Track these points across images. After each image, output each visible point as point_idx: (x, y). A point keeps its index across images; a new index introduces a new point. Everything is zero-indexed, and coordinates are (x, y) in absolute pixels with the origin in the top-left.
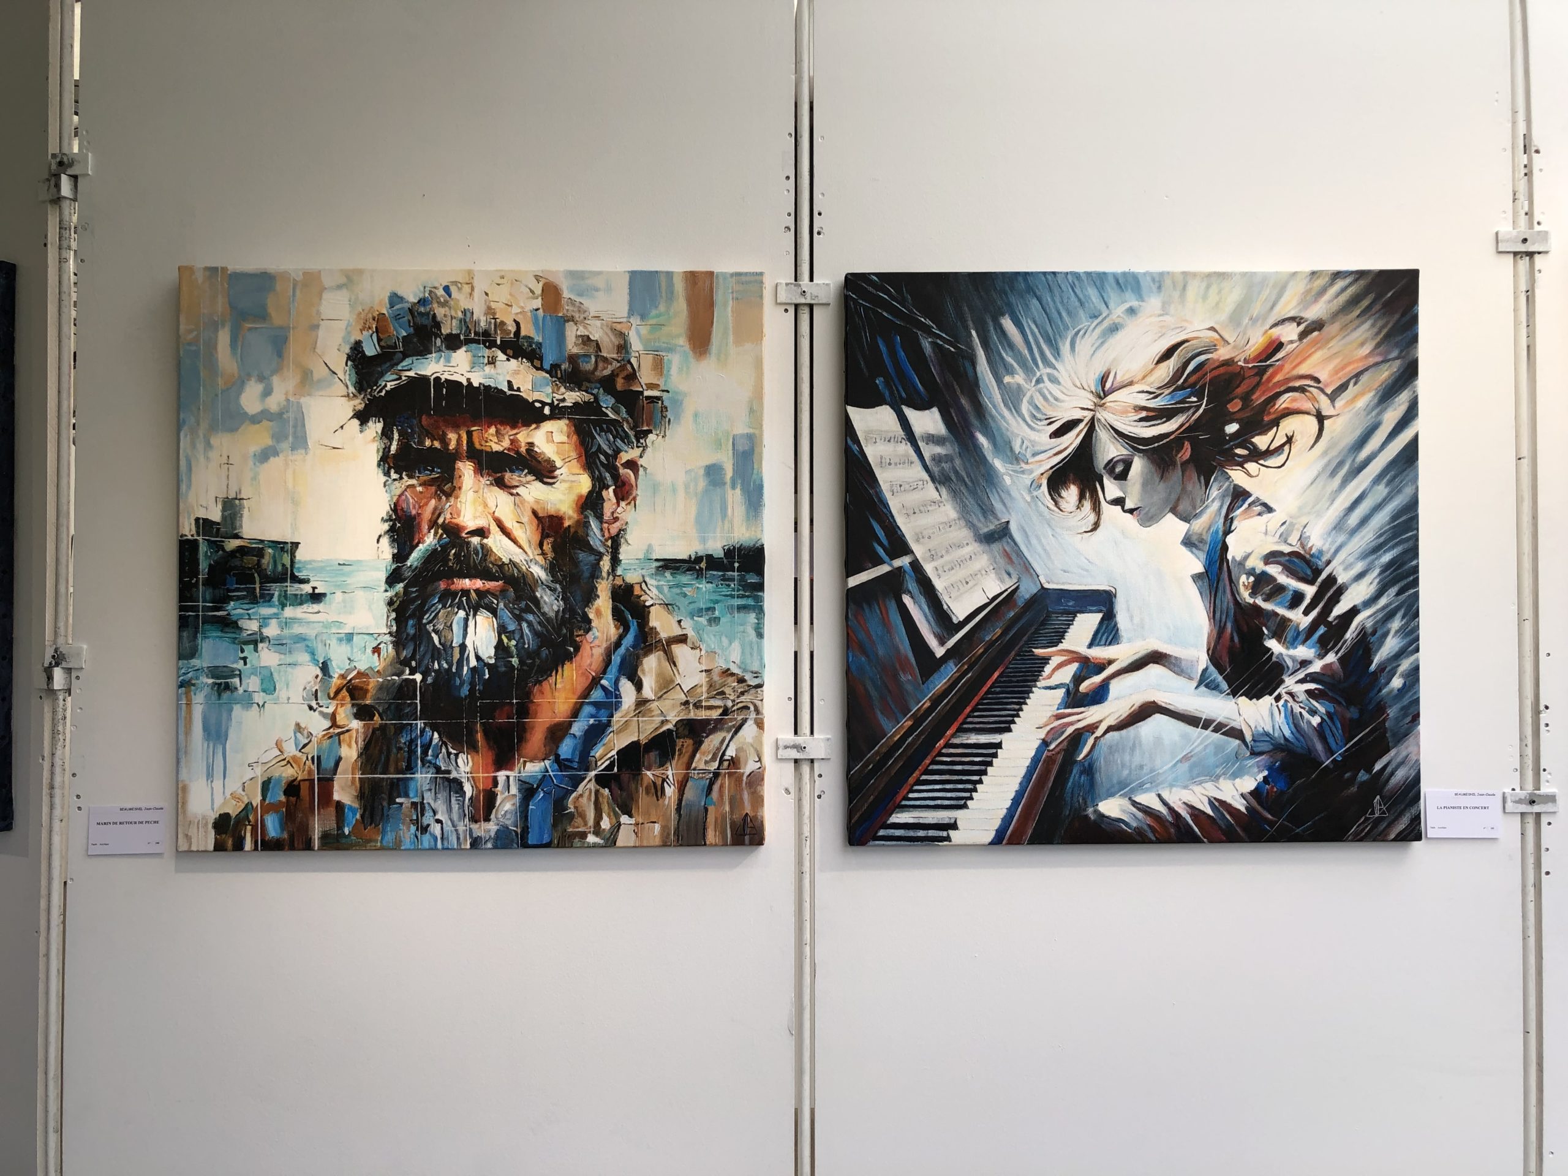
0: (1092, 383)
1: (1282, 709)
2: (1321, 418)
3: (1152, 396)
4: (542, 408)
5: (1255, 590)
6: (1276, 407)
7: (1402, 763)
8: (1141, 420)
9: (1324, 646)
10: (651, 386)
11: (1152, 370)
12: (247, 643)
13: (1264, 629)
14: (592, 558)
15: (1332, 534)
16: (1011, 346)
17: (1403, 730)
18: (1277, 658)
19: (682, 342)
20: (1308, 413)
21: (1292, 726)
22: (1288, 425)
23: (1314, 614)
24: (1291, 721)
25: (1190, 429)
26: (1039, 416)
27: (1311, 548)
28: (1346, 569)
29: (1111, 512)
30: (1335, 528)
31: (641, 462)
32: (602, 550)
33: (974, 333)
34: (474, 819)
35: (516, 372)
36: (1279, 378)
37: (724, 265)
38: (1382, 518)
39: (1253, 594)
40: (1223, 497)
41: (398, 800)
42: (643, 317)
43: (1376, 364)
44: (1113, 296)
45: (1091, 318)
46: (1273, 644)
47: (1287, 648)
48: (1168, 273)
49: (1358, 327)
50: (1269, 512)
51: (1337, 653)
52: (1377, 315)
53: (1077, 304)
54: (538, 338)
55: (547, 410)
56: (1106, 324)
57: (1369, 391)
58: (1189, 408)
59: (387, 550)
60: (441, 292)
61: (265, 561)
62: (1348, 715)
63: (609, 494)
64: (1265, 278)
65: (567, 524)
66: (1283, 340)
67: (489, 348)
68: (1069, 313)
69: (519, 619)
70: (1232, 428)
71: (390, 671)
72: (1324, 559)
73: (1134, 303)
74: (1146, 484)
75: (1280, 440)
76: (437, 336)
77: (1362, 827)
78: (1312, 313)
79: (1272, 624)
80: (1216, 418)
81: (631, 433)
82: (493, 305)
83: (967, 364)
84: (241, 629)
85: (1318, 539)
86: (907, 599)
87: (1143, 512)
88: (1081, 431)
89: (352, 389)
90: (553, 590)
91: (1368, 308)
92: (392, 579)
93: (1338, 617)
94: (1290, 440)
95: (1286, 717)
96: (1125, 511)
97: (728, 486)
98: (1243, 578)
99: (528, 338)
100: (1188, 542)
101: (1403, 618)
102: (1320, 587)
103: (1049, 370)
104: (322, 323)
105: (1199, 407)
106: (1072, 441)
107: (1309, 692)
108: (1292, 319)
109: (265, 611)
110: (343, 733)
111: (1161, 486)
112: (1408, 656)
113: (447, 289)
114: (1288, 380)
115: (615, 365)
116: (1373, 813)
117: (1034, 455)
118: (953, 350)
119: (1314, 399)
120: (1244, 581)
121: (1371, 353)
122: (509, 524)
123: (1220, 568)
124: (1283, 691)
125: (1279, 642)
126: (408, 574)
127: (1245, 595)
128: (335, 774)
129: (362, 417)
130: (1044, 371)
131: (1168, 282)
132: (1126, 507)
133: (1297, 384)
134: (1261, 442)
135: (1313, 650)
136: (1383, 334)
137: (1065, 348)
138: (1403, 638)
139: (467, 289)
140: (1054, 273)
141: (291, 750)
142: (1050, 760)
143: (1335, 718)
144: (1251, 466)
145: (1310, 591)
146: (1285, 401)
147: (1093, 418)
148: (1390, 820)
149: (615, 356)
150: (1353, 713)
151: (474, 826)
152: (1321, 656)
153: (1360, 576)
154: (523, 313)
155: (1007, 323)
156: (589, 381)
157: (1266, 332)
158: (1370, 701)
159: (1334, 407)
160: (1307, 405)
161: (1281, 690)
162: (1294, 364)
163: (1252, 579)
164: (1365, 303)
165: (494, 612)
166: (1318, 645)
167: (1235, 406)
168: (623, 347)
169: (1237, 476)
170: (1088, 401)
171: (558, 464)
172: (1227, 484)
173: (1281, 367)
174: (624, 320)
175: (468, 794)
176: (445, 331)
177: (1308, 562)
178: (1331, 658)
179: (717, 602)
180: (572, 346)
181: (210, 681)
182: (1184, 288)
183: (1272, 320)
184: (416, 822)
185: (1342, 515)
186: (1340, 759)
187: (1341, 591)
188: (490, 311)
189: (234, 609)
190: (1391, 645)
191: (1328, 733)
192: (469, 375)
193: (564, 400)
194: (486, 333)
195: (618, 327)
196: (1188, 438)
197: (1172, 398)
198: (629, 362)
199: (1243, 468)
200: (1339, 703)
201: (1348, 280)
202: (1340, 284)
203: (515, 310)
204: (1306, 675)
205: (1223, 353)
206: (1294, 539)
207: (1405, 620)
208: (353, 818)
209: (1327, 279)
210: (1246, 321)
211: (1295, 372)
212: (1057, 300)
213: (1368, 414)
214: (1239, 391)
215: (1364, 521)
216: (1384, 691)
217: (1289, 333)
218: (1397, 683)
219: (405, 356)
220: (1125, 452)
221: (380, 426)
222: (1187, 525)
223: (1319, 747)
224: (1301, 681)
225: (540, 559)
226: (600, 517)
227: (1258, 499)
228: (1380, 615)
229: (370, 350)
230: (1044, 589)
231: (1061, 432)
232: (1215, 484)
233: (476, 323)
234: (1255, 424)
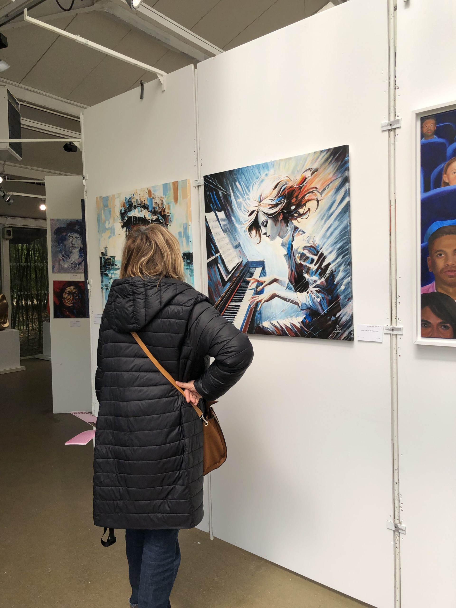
0: (258, 199)
1: (309, 296)
2: (318, 201)
3: (272, 200)
4: (150, 221)
5: (301, 258)
6: (305, 199)
7: (345, 315)
8: (270, 208)
9: (321, 275)
10: (168, 213)
11: (272, 192)
12: (109, 279)
13: (303, 271)
15: (322, 239)
16: (238, 190)
17: (345, 304)
18: (307, 280)
19: (173, 200)
20: (314, 200)
21: (312, 301)
22: (309, 205)
23: (317, 265)
24: (312, 300)
25: (282, 209)
26: (246, 210)
27: (316, 244)
28: (327, 250)
29: (263, 237)
30: (323, 237)
33: (230, 188)
35: (145, 213)
36: (306, 189)
37: (179, 179)
38: (337, 232)
39: (300, 260)
40: (292, 230)
42: (166, 195)
43: (334, 180)
44: (261, 170)
45: (257, 179)
46: (306, 275)
47: (310, 277)
48: (275, 161)
49: (328, 168)
50: (304, 233)
51: (324, 278)
52: (334, 163)
53: (253, 175)
54: (148, 204)
55: (151, 222)
56: (260, 180)
57: (332, 190)
58: (282, 202)
60: (132, 196)
61: (111, 261)
62: (328, 298)
64: (301, 156)
66: (307, 177)
67: (141, 208)
68: (251, 178)
70: (293, 208)
72: (320, 247)
73: (267, 172)
74: (272, 228)
75: (307, 209)
76: (133, 206)
77: (333, 335)
78: (314, 167)
79: (306, 269)
80: (289, 205)
81: (165, 225)
82: (141, 197)
83: (229, 197)
85: (318, 241)
86: (219, 265)
87: (271, 236)
88: (255, 213)
89: (121, 221)
91: (331, 161)
93: (325, 266)
94: (309, 209)
95: (310, 298)
96: (267, 237)
97: (183, 237)
98: (297, 255)
99: (147, 204)
100: (283, 245)
101: (344, 266)
102: (319, 257)
103: (247, 196)
104: (116, 206)
105: (284, 202)
106: (253, 216)
107: (317, 291)
108: (309, 169)
111: (275, 228)
112: (346, 279)
113: (133, 195)
114: (308, 190)
115: (161, 208)
116: (336, 330)
117: (245, 222)
118: (226, 194)
119: (316, 195)
120: (298, 256)
121: (332, 177)
123: (291, 252)
124: (310, 290)
125: (308, 274)
127: (298, 261)
129: (123, 227)
130: (246, 197)
131: (275, 164)
132: (267, 236)
133: (311, 191)
134: (301, 211)
135: (317, 277)
136: (336, 169)
137: (251, 189)
138: (344, 273)
139: (136, 194)
140: (248, 167)
142: (251, 310)
143: (324, 299)
144: (299, 219)
145: (316, 258)
146: (307, 197)
147: (258, 209)
148: (342, 332)
149: (161, 206)
150: (330, 298)
152: (320, 279)
153: (331, 252)
154: (145, 198)
155: (237, 183)
156: (157, 213)
157: (302, 175)
158: (335, 294)
159: (322, 197)
160: (314, 197)
161: (308, 290)
162: (310, 184)
163: (300, 255)
166: (319, 276)
167: (293, 201)
168: (162, 204)
169: (295, 223)
170: (256, 204)
172: (292, 225)
173: (306, 185)
174: (162, 197)
176: (134, 205)
177: (315, 249)
178: (323, 280)
180: (154, 205)
181: (105, 287)
182: (280, 165)
183: (303, 171)
185: (325, 232)
186: (326, 312)
187: (325, 258)
188: (140, 199)
189: (108, 272)
190: (341, 275)
191: (322, 304)
192: (138, 215)
194: (140, 204)
195: (161, 199)
196: (281, 212)
197: (277, 200)
198: (164, 207)
199: (297, 220)
200: (326, 294)
201: (325, 153)
202: (323, 154)
203: (144, 198)
204: (316, 285)
205: (290, 184)
206: (311, 242)
207: (345, 267)
209: (319, 154)
210: (296, 172)
211: (311, 187)
212: (249, 175)
213: (332, 197)
214: (295, 195)
215: (331, 234)
216: (339, 290)
217: (308, 174)
218: (343, 288)
219: (128, 212)
220: (267, 219)
221: (125, 228)
222: (282, 240)
223: (320, 308)
224: (314, 287)
227: (301, 230)
228: (337, 265)
229: (123, 211)
230: (248, 261)
231: (250, 214)
232: (289, 226)
233: (138, 202)
234: (299, 205)
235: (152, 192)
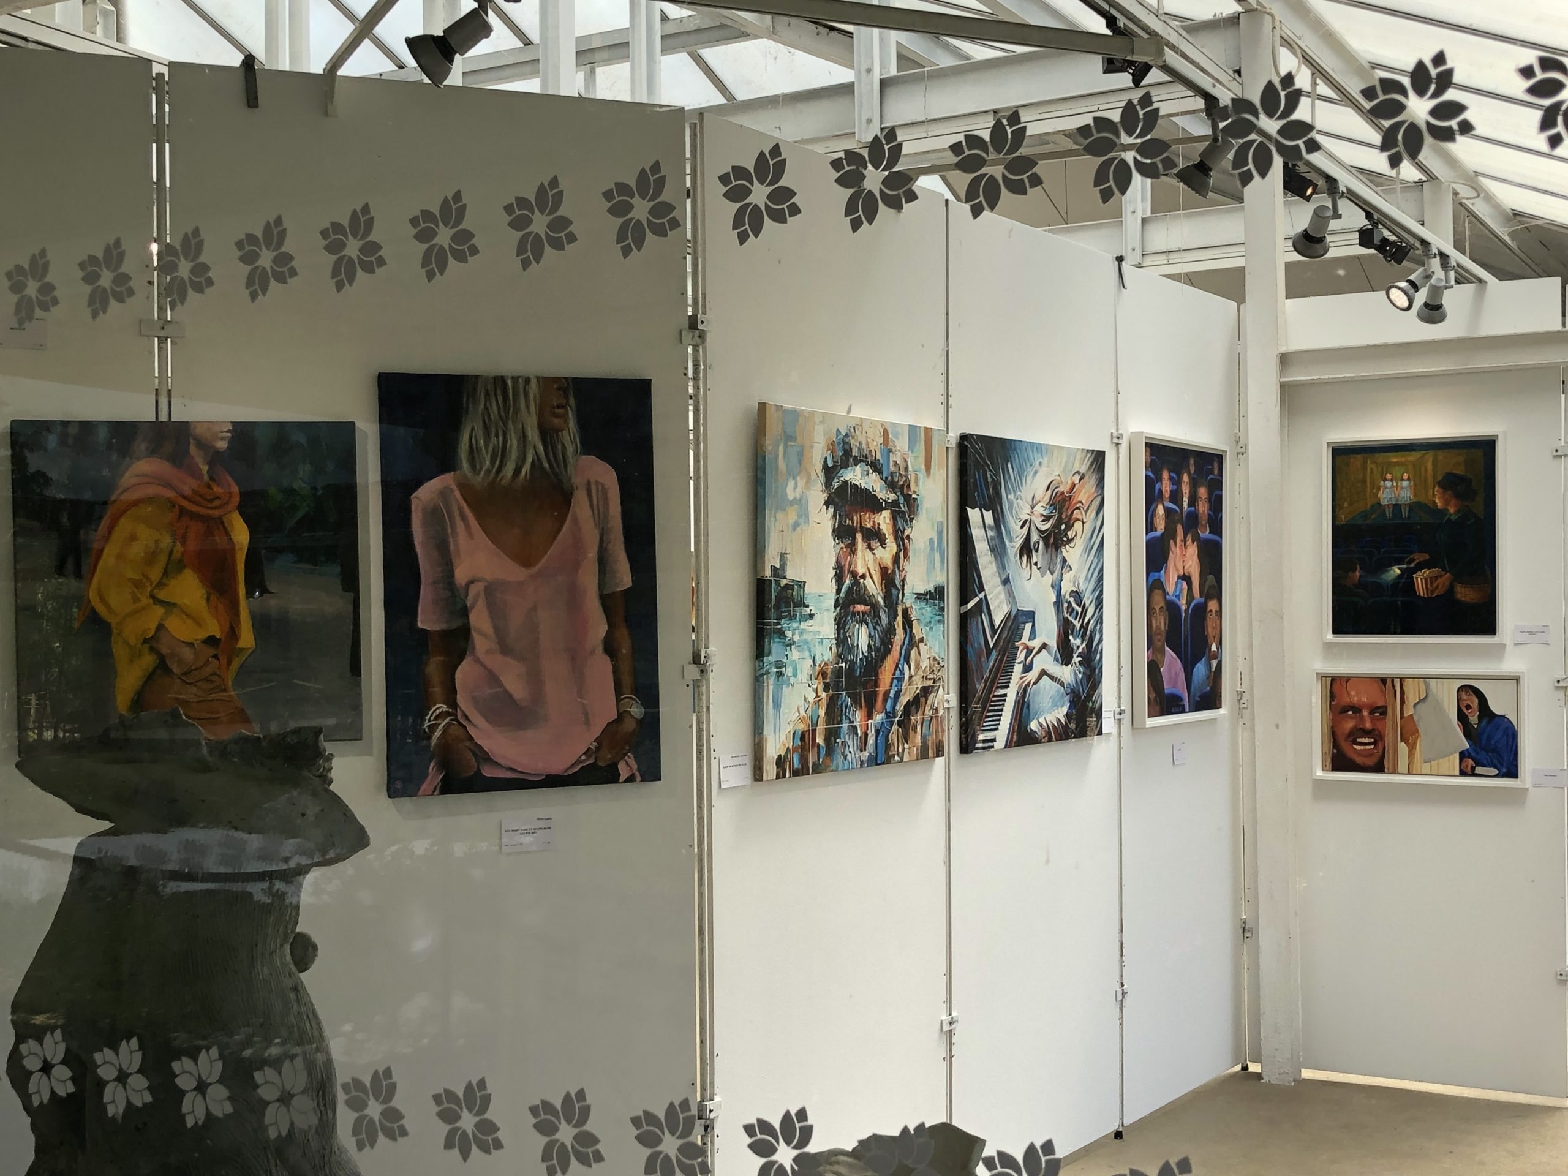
0: (1030, 501)
1: (1073, 671)
2: (1083, 523)
3: (1045, 509)
4: (882, 503)
5: (1067, 610)
6: (1074, 517)
8: (1042, 521)
9: (1083, 638)
10: (915, 492)
11: (1045, 495)
13: (1069, 630)
14: (897, 592)
16: (1010, 478)
18: (1072, 645)
19: (923, 467)
20: (1080, 521)
21: (1075, 680)
22: (1076, 526)
23: (1080, 622)
24: (1075, 677)
25: (1053, 527)
26: (1017, 517)
27: (1080, 589)
29: (1034, 567)
31: (911, 536)
32: (899, 587)
33: (1002, 472)
34: (861, 751)
35: (875, 481)
36: (1074, 502)
38: (1096, 574)
39: (1067, 612)
40: (1061, 562)
41: (838, 740)
44: (1035, 455)
46: (1071, 638)
47: (1074, 640)
48: (1049, 445)
50: (1071, 570)
51: (1085, 642)
52: (1096, 473)
53: (1027, 458)
54: (882, 461)
55: (884, 505)
56: (1034, 470)
58: (1053, 516)
59: (835, 587)
61: (794, 593)
62: (1087, 673)
63: (901, 554)
64: (1072, 450)
65: (889, 572)
66: (1075, 483)
67: (867, 465)
68: (1025, 463)
69: (875, 628)
70: (1063, 527)
71: (835, 662)
72: (1083, 594)
74: (1043, 555)
75: (1074, 534)
76: (851, 456)
77: (1089, 729)
79: (1071, 627)
80: (1059, 521)
81: (908, 519)
83: (999, 487)
84: (786, 636)
86: (983, 615)
87: (1042, 570)
88: (1028, 526)
89: (824, 488)
90: (885, 611)
91: (1094, 469)
92: (836, 605)
93: (1086, 624)
94: (1076, 534)
95: (1074, 675)
97: (935, 551)
98: (1065, 604)
99: (879, 460)
100: (1053, 585)
102: (1082, 609)
103: (1020, 493)
104: (815, 445)
105: (1055, 515)
106: (1026, 529)
107: (1079, 662)
108: (1077, 472)
109: (795, 625)
110: (819, 700)
111: (1046, 556)
114: (1076, 504)
115: (904, 479)
117: (1016, 537)
118: (995, 480)
119: (1082, 514)
120: (1065, 606)
122: (873, 572)
123: (1060, 599)
125: (1072, 636)
126: (841, 602)
127: (1065, 613)
128: (817, 726)
129: (827, 504)
130: (1018, 493)
131: (1049, 450)
132: (1038, 567)
133: (1078, 505)
134: (1070, 534)
135: (1080, 641)
137: (1024, 481)
139: (860, 428)
140: (1021, 441)
141: (803, 713)
142: (1019, 701)
143: (1084, 675)
144: (1067, 547)
145: (1080, 610)
146: (1075, 514)
147: (1030, 519)
149: (904, 473)
150: (1089, 672)
151: (861, 754)
152: (1082, 644)
155: (1009, 465)
156: (896, 488)
157: (1071, 478)
159: (1086, 517)
160: (1080, 516)
161: (1073, 662)
162: (1078, 495)
163: (1067, 604)
164: (1094, 466)
165: (867, 624)
166: (1081, 638)
167: (1064, 515)
168: (906, 469)
169: (1064, 551)
170: (1029, 510)
171: (887, 536)
172: (1062, 555)
173: (1075, 496)
175: (859, 735)
176: (854, 454)
177: (1079, 596)
178: (1084, 645)
179: (932, 618)
180: (892, 469)
182: (1053, 453)
183: (1073, 473)
184: (843, 753)
185: (1087, 572)
186: (1085, 695)
187: (1086, 610)
190: (1097, 637)
191: (1083, 682)
192: (861, 481)
193: (888, 498)
194: (866, 457)
195: (905, 457)
196: (1053, 532)
197: (1049, 510)
198: (908, 478)
199: (1065, 547)
200: (1086, 667)
201: (1090, 454)
202: (1088, 456)
204: (1078, 654)
205: (1061, 488)
206: (1076, 584)
208: (823, 753)
209: (1085, 453)
211: (1078, 499)
212: (1023, 455)
214: (1065, 508)
215: (1092, 575)
219: (841, 468)
220: (1038, 538)
222: (1052, 577)
223: (1081, 690)
224: (1077, 657)
225: (881, 592)
226: (899, 568)
227: (1068, 564)
229: (830, 464)
230: (1018, 610)
231: (1022, 527)
232: (1059, 556)
233: (863, 450)
234: (1069, 527)
235: (890, 436)
